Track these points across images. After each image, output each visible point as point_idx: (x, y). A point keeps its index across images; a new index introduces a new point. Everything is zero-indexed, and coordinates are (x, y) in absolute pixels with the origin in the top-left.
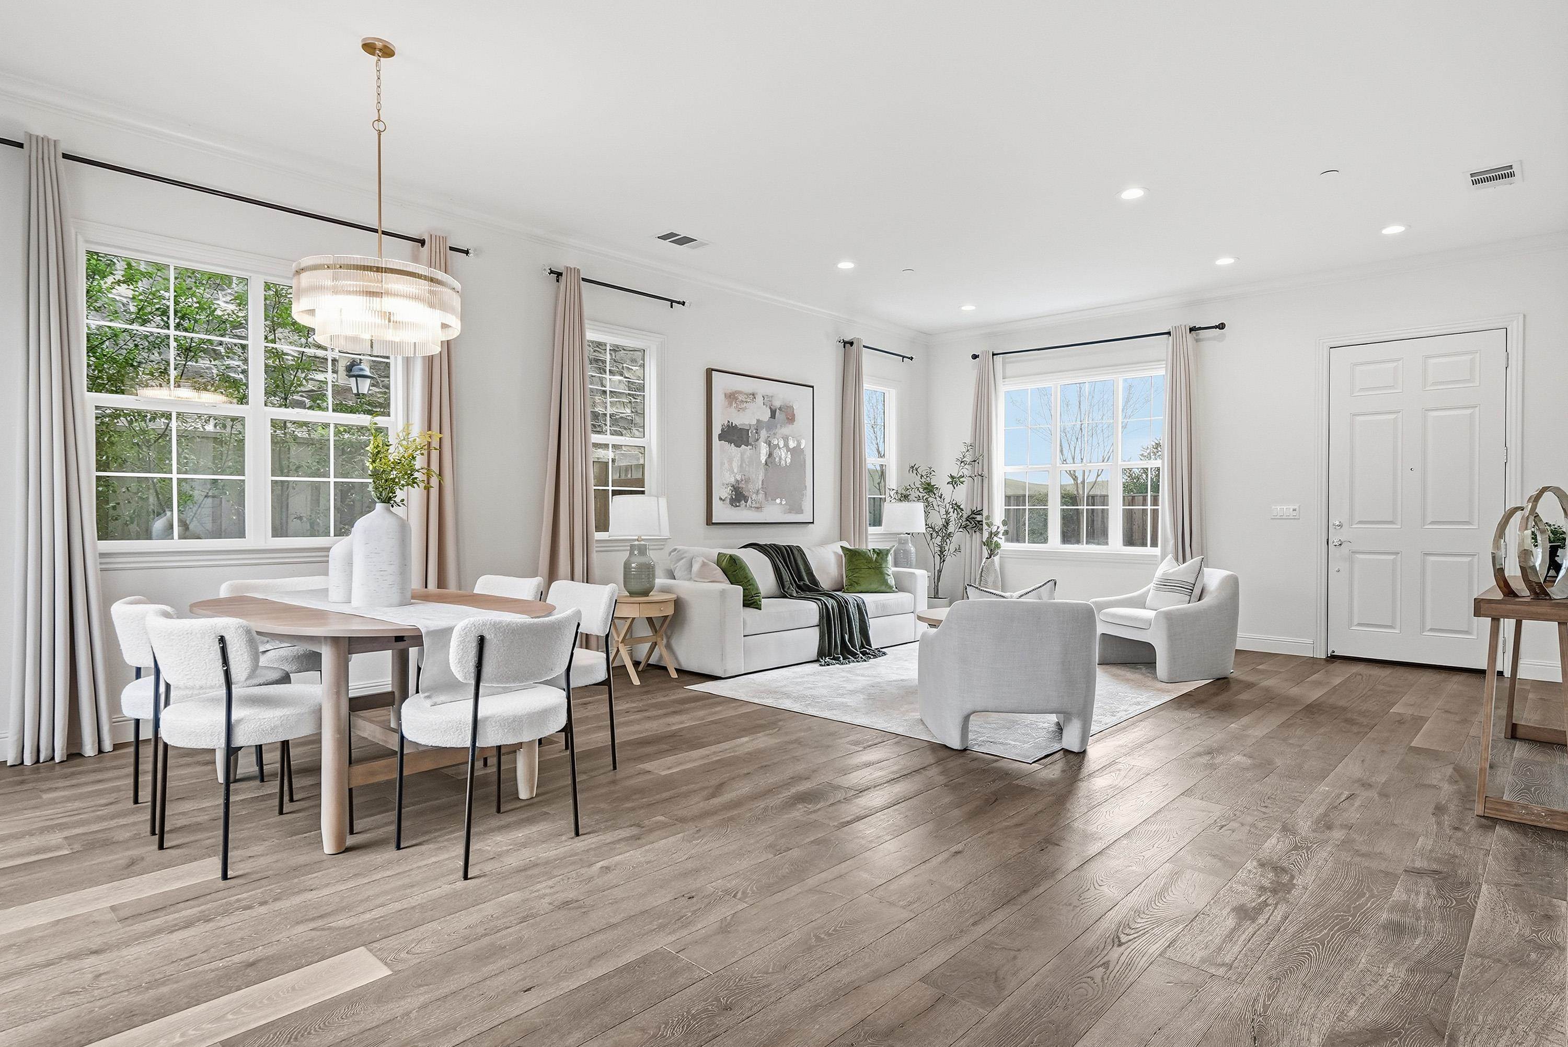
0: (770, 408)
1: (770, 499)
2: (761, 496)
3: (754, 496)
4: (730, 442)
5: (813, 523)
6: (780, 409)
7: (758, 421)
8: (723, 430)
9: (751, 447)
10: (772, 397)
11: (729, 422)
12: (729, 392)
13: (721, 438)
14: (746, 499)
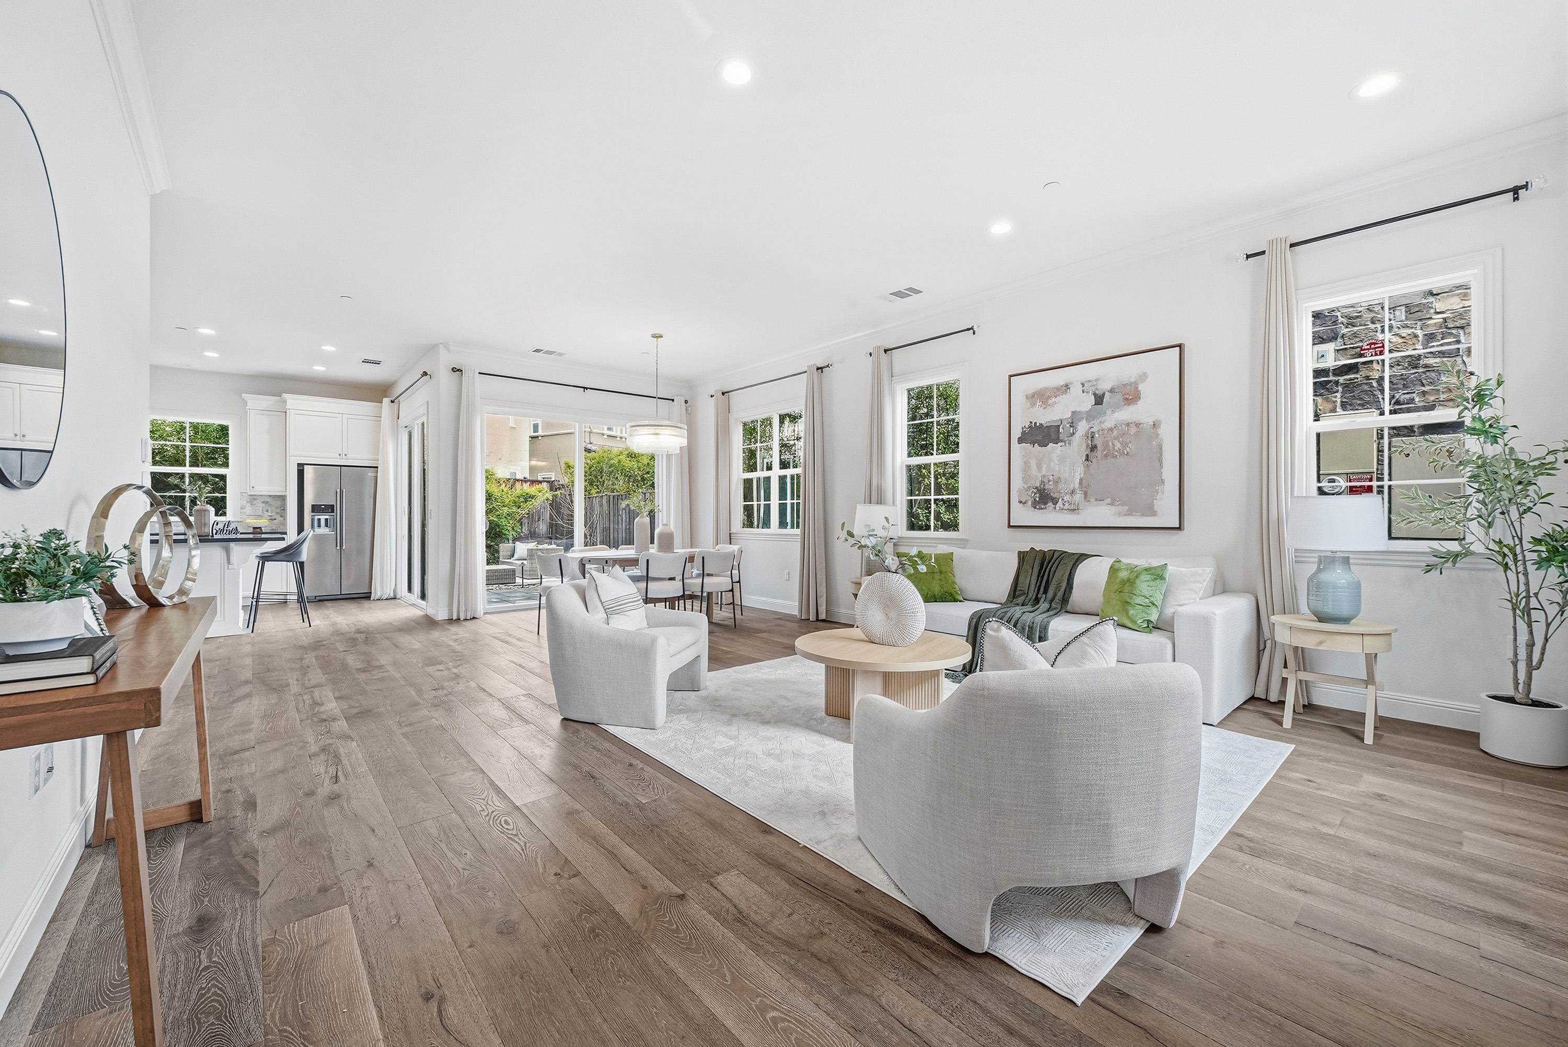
0: (1095, 394)
1: (1092, 500)
2: (1079, 497)
3: (1067, 498)
4: (1033, 443)
5: (1179, 528)
6: (1112, 391)
7: (1074, 413)
8: (1023, 433)
9: (1063, 444)
10: (1096, 380)
11: (1031, 422)
12: (1031, 392)
13: (1020, 441)
14: (1055, 501)
